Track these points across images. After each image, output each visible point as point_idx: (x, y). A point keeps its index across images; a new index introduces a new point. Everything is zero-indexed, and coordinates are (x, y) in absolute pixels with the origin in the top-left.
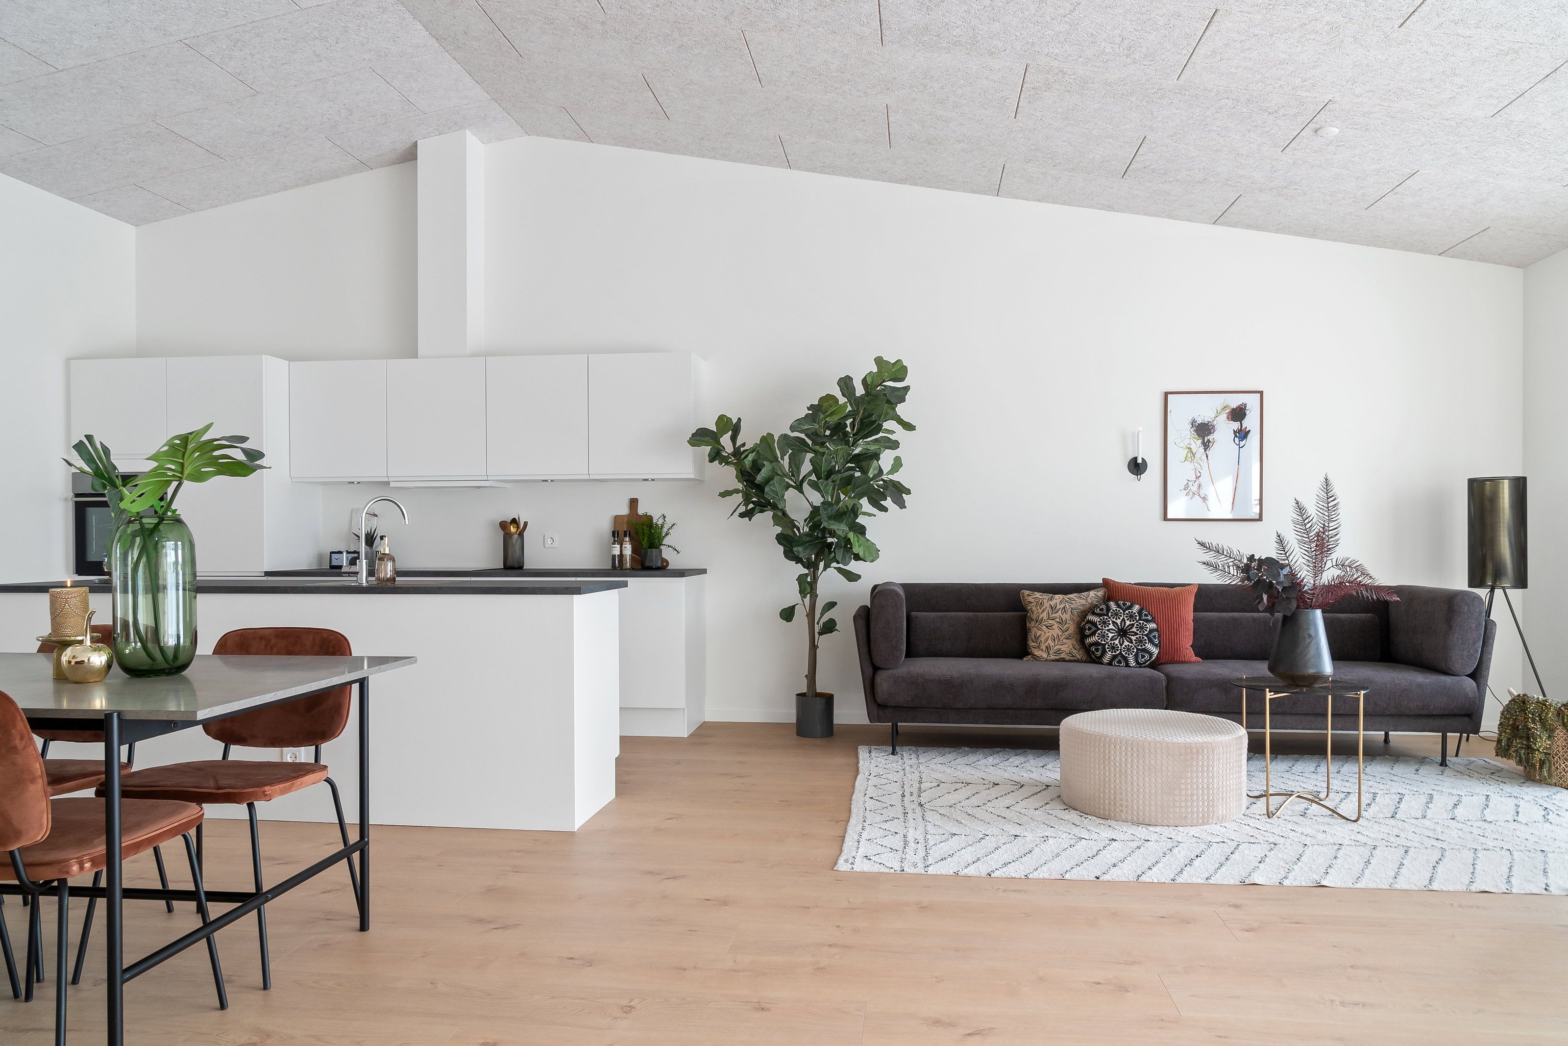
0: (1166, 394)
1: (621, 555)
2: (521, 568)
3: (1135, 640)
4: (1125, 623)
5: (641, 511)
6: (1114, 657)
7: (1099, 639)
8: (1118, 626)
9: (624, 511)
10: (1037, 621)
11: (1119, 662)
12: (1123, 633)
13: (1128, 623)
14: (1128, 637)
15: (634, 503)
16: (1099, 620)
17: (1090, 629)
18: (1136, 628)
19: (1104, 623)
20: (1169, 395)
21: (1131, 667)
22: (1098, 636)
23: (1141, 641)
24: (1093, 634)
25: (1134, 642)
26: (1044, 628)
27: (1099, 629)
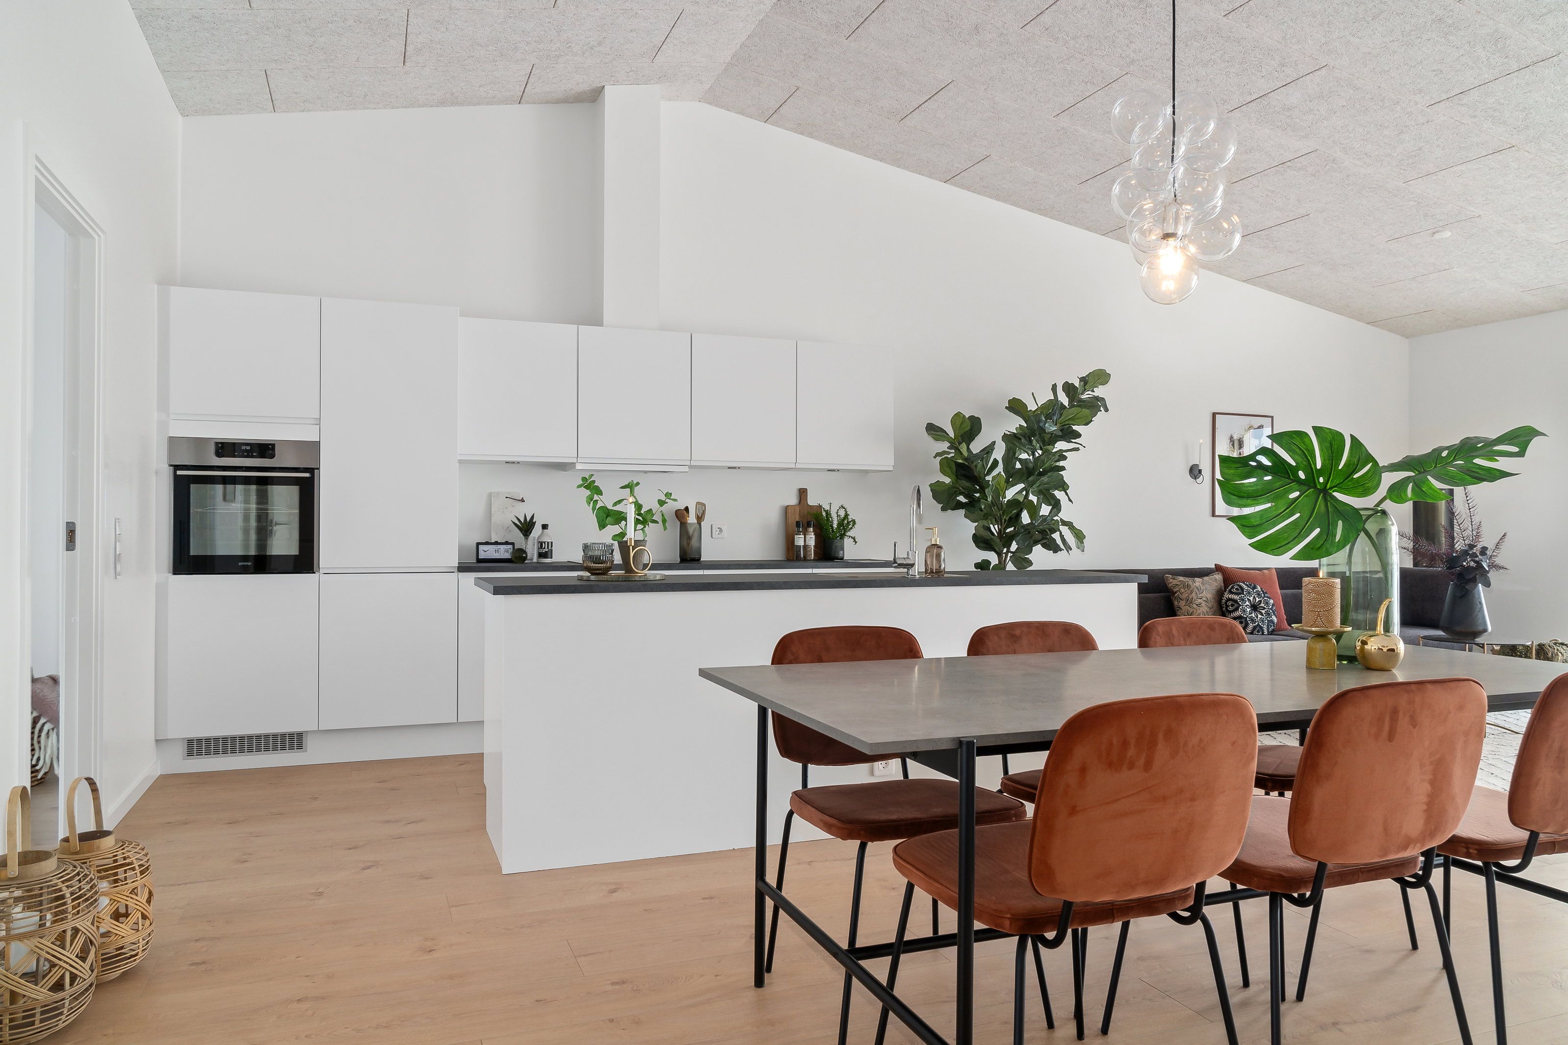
0: (1214, 415)
1: (805, 547)
2: (698, 560)
3: (1265, 613)
4: (1256, 599)
5: (812, 501)
6: (1255, 628)
7: (1242, 613)
8: (1251, 603)
9: (793, 500)
10: (1188, 600)
11: (1258, 631)
12: (1255, 607)
13: (1257, 600)
14: (1259, 611)
15: (802, 493)
16: (1238, 598)
17: (1232, 605)
18: (1263, 603)
19: (1243, 600)
20: (1217, 415)
21: (1264, 635)
22: (1240, 611)
23: (1269, 614)
24: (1237, 609)
25: (1264, 615)
26: (1195, 606)
27: (1240, 605)
